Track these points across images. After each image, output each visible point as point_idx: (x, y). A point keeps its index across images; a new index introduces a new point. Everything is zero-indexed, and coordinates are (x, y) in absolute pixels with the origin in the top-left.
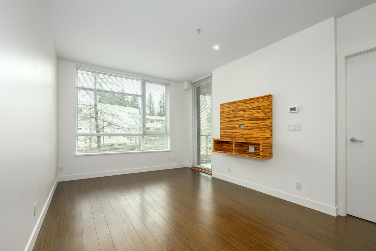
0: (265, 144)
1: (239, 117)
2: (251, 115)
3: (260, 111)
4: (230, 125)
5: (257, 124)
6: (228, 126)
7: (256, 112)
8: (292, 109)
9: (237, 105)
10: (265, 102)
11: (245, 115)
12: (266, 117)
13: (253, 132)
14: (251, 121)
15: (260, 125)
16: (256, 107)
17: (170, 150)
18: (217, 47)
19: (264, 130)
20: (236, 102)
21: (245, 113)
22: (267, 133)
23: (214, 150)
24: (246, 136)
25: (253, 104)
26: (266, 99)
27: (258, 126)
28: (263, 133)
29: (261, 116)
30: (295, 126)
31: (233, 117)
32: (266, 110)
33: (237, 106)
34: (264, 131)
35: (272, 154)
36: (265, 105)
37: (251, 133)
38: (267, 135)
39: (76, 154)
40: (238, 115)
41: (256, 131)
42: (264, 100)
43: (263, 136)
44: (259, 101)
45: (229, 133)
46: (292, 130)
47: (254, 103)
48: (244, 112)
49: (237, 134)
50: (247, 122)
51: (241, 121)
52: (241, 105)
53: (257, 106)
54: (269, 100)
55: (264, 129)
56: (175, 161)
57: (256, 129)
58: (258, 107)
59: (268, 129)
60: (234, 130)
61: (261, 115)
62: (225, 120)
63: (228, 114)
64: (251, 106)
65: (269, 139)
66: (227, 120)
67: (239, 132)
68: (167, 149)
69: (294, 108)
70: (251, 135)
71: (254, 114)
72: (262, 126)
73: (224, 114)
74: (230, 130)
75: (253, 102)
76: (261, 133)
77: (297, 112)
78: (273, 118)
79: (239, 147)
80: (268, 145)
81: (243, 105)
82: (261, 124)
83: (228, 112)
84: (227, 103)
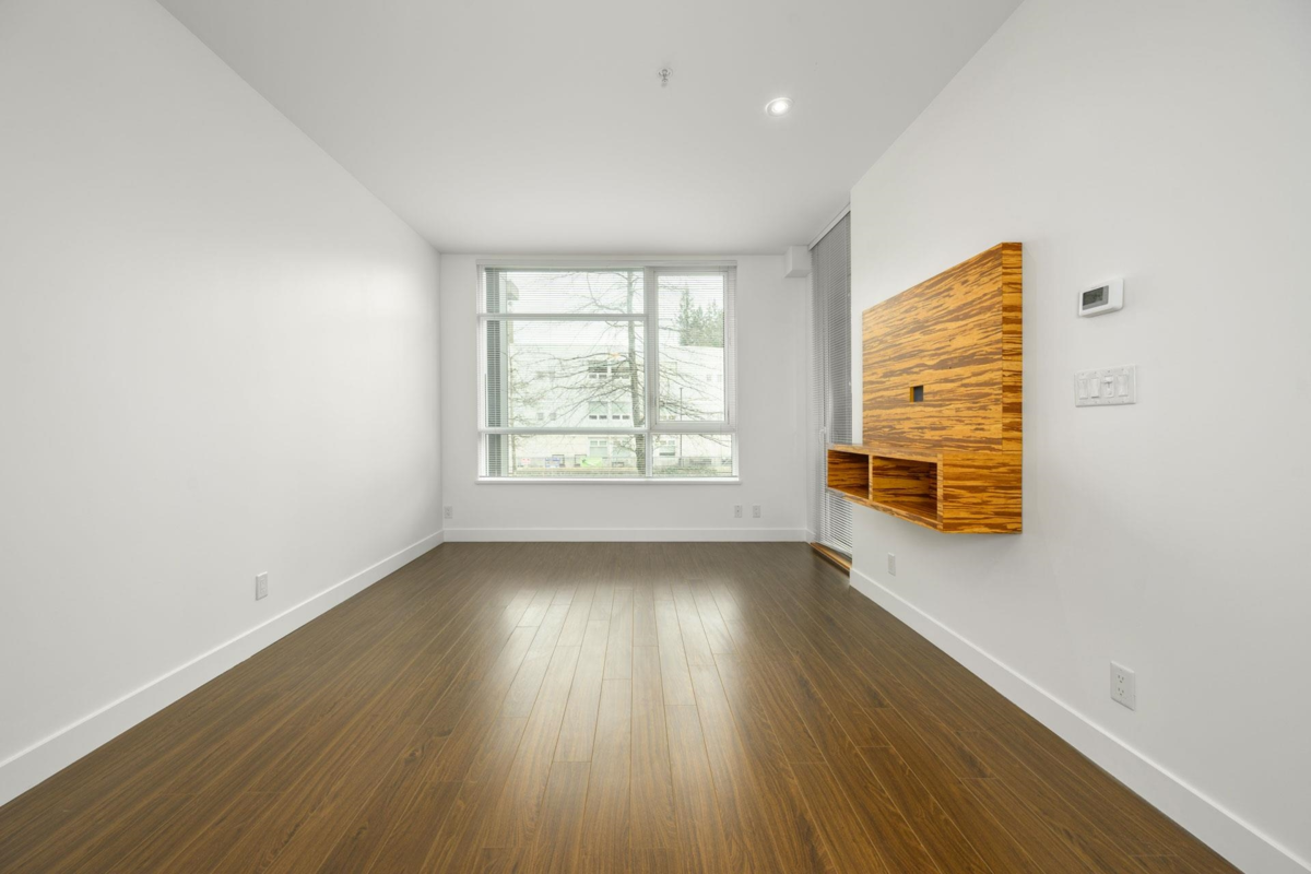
0: (963, 466)
1: (911, 355)
2: (943, 345)
3: (971, 325)
4: (887, 389)
5: (962, 379)
6: (881, 397)
7: (957, 331)
8: (1093, 297)
9: (904, 309)
10: (985, 279)
11: (928, 346)
12: (988, 349)
13: (948, 418)
14: (942, 368)
15: (972, 385)
16: (959, 308)
17: (737, 479)
18: (780, 106)
19: (984, 408)
20: (902, 294)
21: (927, 337)
22: (992, 421)
23: (829, 486)
24: (928, 435)
25: (949, 296)
26: (990, 264)
27: (963, 389)
28: (980, 421)
29: (972, 347)
30: (1108, 379)
31: (893, 359)
32: (989, 314)
33: (906, 311)
34: (981, 413)
35: (1019, 515)
36: (985, 295)
37: (946, 423)
38: (993, 427)
39: (480, 479)
40: (909, 349)
41: (958, 410)
42: (982, 274)
43: (979, 434)
44: (966, 281)
45: (884, 424)
46: (1098, 401)
47: (951, 293)
48: (924, 333)
49: (906, 426)
50: (931, 374)
51: (916, 373)
52: (917, 308)
53: (959, 304)
54: (1000, 269)
55: (983, 401)
56: (757, 515)
57: (958, 405)
58: (964, 305)
59: (997, 400)
60: (899, 410)
61: (975, 342)
62: (874, 371)
63: (882, 346)
64: (944, 306)
65: (1000, 447)
66: (880, 371)
67: (908, 419)
68: (732, 476)
69: (1102, 288)
70: (944, 428)
71: (952, 338)
72: (976, 390)
73: (873, 347)
74: (888, 411)
75: (950, 289)
76: (975, 421)
77: (1113, 311)
78: (1024, 351)
79: (898, 476)
80: (985, 472)
81: (920, 305)
82: (973, 380)
83: (882, 342)
84: (880, 306)
